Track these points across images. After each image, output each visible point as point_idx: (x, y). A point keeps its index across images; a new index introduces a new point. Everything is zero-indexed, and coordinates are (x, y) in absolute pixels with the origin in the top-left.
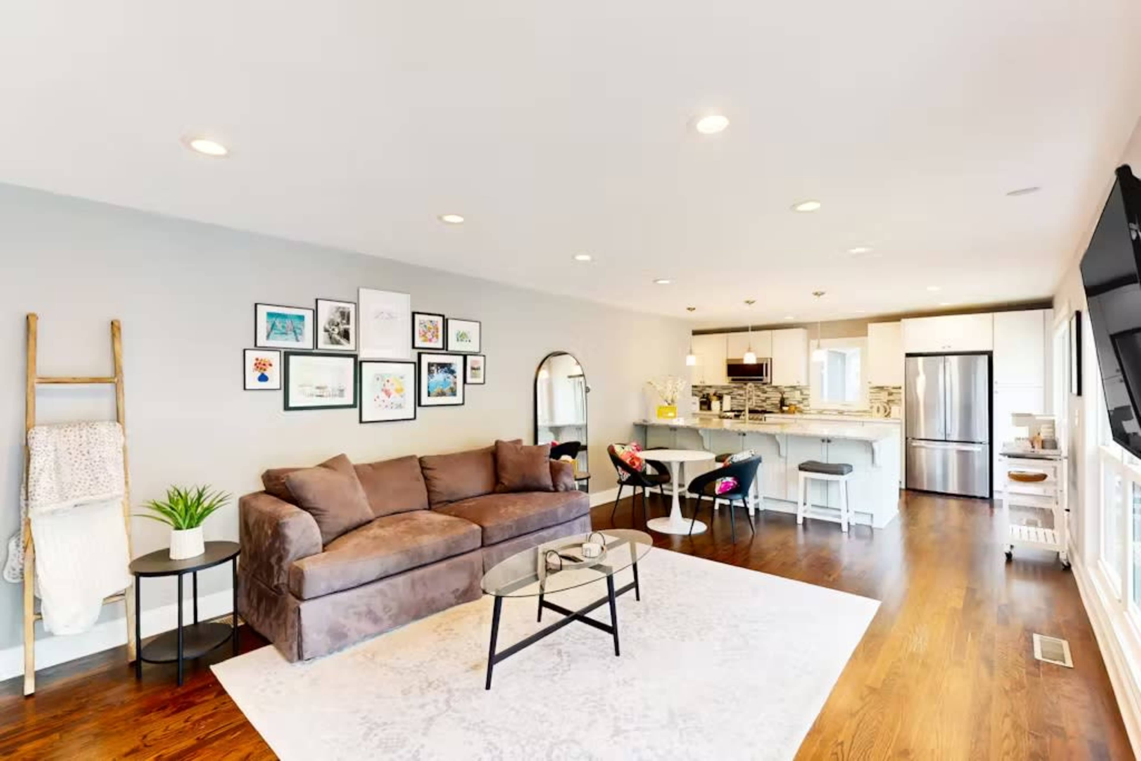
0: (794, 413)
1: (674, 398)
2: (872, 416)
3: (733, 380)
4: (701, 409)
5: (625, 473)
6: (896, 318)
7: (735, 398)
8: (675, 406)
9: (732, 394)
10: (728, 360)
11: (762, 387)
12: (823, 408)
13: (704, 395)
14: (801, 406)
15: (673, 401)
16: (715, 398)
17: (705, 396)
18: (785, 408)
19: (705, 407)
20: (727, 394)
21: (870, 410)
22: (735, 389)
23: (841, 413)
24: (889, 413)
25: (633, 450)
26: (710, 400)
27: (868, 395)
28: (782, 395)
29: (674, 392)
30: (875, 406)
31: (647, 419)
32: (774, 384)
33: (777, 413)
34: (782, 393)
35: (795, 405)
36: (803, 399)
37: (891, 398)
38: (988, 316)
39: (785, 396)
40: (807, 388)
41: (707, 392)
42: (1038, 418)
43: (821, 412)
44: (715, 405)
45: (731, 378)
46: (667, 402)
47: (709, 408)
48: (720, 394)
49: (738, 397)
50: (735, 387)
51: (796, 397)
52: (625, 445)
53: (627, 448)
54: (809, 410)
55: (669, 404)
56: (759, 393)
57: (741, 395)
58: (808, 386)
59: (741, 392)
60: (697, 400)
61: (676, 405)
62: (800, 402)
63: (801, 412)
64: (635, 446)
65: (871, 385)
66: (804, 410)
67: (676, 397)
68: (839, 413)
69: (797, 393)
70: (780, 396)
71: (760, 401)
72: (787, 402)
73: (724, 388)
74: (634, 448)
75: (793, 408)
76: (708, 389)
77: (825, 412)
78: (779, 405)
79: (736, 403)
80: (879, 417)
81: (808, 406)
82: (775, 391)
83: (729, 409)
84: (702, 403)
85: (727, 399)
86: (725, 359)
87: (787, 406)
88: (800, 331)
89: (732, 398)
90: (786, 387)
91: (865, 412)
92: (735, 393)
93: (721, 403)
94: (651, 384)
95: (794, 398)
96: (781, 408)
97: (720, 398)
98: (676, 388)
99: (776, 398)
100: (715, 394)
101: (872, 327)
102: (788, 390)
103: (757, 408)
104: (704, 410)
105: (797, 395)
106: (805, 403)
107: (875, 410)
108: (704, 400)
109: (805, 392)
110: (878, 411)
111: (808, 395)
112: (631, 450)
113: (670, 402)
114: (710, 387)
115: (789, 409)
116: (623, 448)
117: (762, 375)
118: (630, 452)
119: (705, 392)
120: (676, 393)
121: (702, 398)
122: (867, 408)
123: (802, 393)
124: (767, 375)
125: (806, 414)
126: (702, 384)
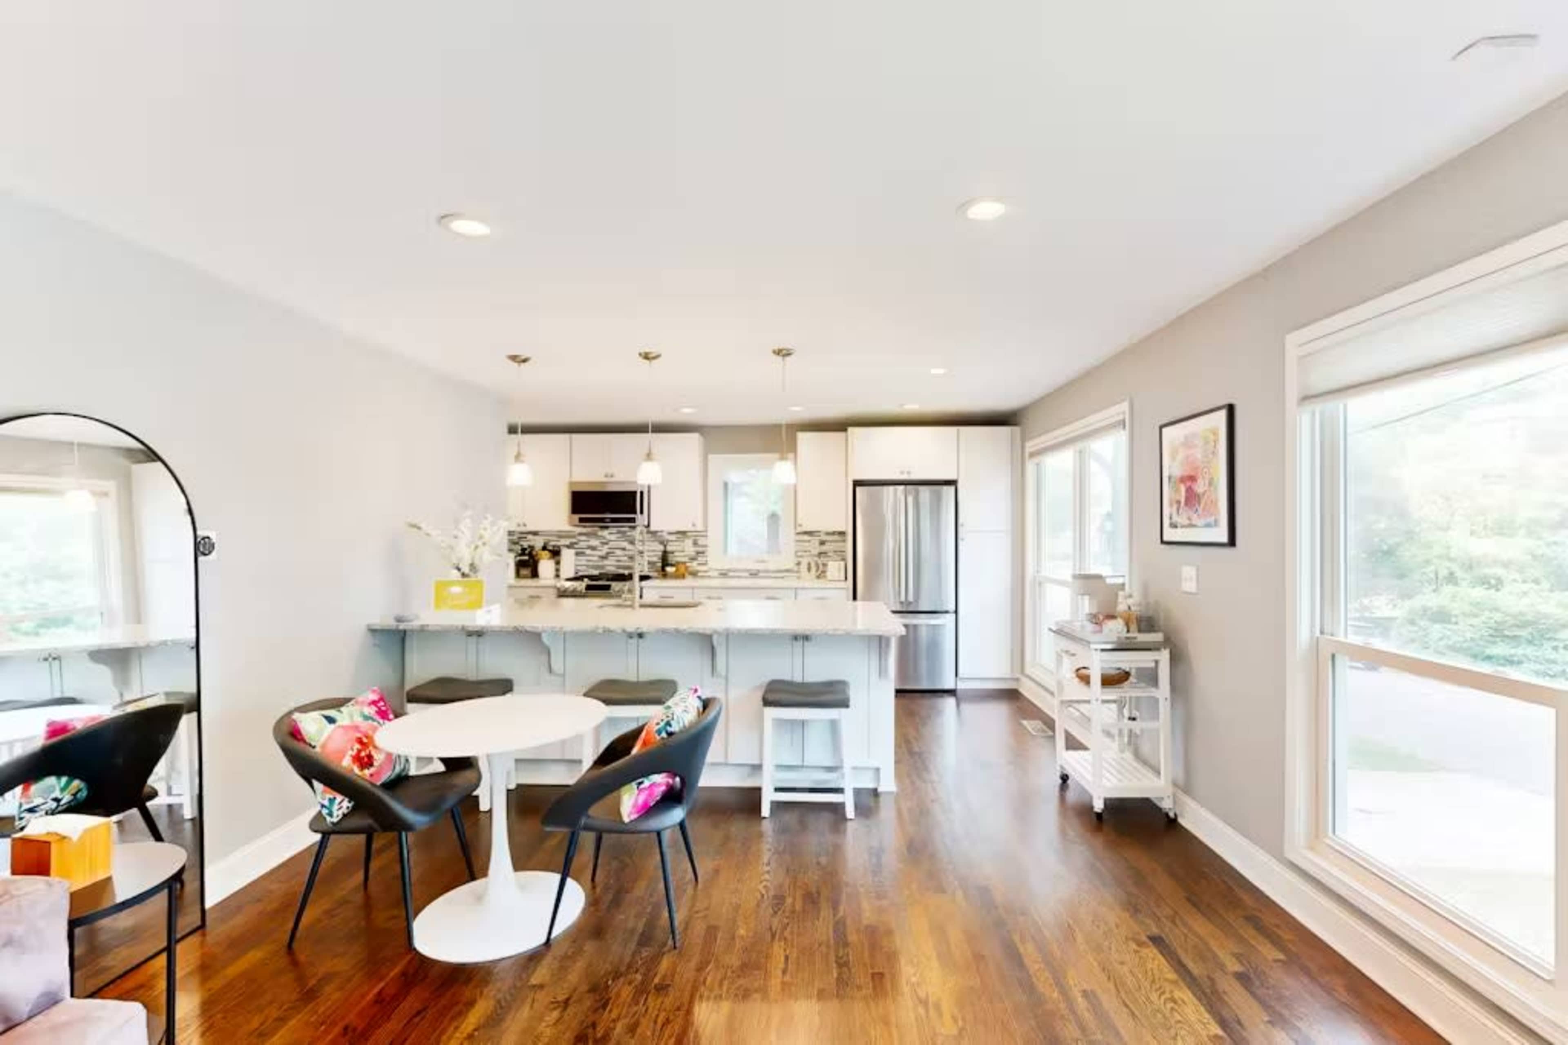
0: (683, 577)
1: (477, 562)
2: (799, 578)
3: (582, 520)
4: (518, 575)
5: (339, 798)
6: (840, 426)
7: (582, 554)
8: (479, 578)
9: (576, 546)
10: (571, 484)
11: (629, 534)
12: (726, 567)
13: (523, 550)
14: (694, 565)
15: (472, 566)
16: (546, 554)
17: (527, 552)
18: (669, 569)
19: (525, 572)
20: (569, 547)
21: (796, 568)
22: (583, 538)
23: (754, 574)
24: (824, 572)
25: (366, 718)
26: (536, 558)
27: (793, 544)
28: (665, 546)
29: (477, 547)
30: (804, 562)
31: (406, 614)
32: (653, 528)
33: (656, 578)
34: (663, 543)
35: (684, 563)
36: (698, 553)
37: (824, 548)
38: (952, 430)
39: (669, 548)
40: (704, 534)
41: (531, 544)
42: (1109, 581)
43: (724, 574)
44: (546, 566)
45: (576, 517)
46: (459, 569)
47: (535, 574)
48: (554, 546)
49: (588, 552)
50: (581, 534)
51: (686, 549)
52: (339, 703)
53: (345, 716)
54: (706, 572)
55: (464, 575)
56: (625, 544)
57: (593, 548)
58: (706, 531)
59: (594, 542)
60: (511, 560)
61: (481, 576)
62: (693, 559)
63: (694, 574)
64: (374, 703)
65: (799, 530)
66: (698, 572)
67: (481, 558)
68: (751, 574)
69: (688, 544)
70: (662, 548)
71: (626, 558)
72: (672, 559)
73: (561, 535)
74: (371, 711)
75: (682, 569)
76: (530, 537)
77: (731, 574)
78: (660, 564)
79: (584, 563)
80: (808, 580)
81: (705, 564)
82: (653, 539)
83: (572, 575)
84: (520, 565)
85: (567, 556)
86: (567, 480)
87: (672, 565)
88: (695, 437)
89: (577, 554)
90: (670, 533)
91: (787, 571)
92: (583, 544)
93: (558, 563)
94: (419, 528)
95: (682, 551)
96: (663, 568)
97: (555, 553)
98: (481, 537)
99: (653, 551)
100: (544, 548)
101: (803, 438)
102: (673, 538)
103: (621, 571)
104: (525, 577)
105: (688, 548)
106: (701, 559)
107: (804, 567)
108: (526, 558)
109: (701, 541)
110: (809, 569)
111: (706, 546)
112: (359, 720)
113: (466, 569)
114: (535, 533)
115: (677, 570)
116: (331, 720)
117: (635, 512)
118: (356, 728)
119: (525, 544)
120: (481, 549)
121: (521, 555)
122: (791, 565)
123: (695, 543)
124: (642, 512)
125: (702, 577)
126: (523, 529)
